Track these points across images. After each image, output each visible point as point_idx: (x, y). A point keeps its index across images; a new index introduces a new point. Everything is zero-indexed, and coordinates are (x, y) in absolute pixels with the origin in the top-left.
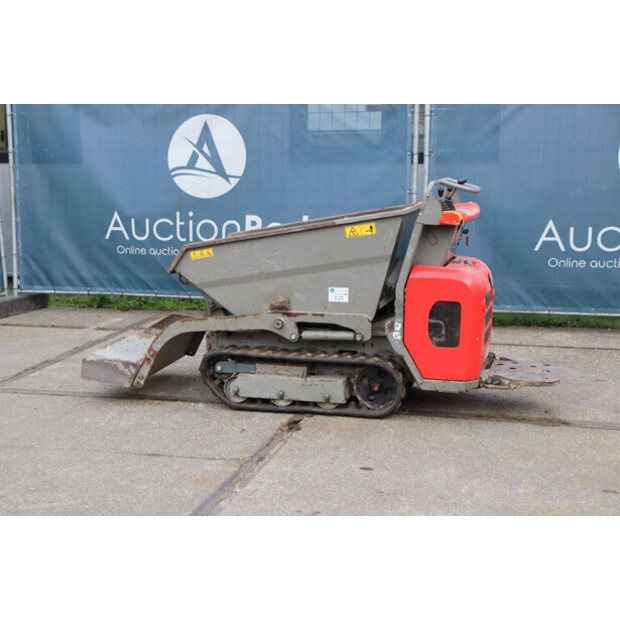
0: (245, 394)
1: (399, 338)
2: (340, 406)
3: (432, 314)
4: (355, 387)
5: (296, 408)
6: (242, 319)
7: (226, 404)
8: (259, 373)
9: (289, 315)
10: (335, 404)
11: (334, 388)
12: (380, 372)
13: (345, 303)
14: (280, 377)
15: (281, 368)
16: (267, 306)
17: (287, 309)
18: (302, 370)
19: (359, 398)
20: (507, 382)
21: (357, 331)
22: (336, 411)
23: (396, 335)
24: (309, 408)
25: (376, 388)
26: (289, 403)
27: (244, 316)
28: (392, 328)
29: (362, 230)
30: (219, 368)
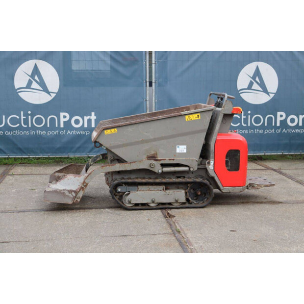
0: (134, 202)
1: (213, 168)
2: (184, 203)
3: (227, 157)
4: (188, 193)
6: (134, 164)
8: (140, 190)
9: (157, 160)
10: (180, 203)
11: (180, 195)
12: (201, 185)
13: (185, 153)
14: (153, 192)
15: (151, 187)
16: (146, 156)
17: (155, 158)
18: (162, 187)
19: (190, 199)
20: (256, 186)
21: (191, 166)
22: (181, 206)
23: (211, 167)
25: (199, 193)
26: (156, 204)
27: (135, 162)
28: (209, 163)
29: (194, 117)
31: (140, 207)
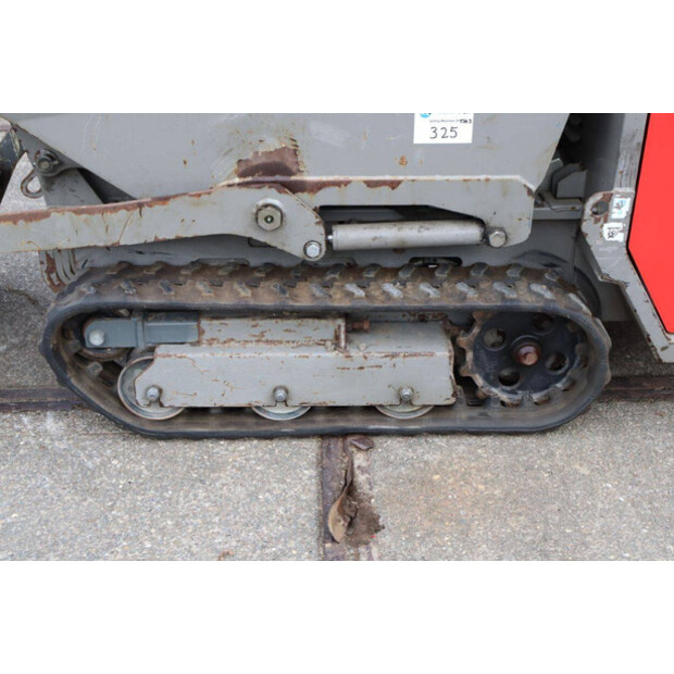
0: (179, 399)
1: (621, 237)
2: (437, 409)
4: (470, 356)
5: (321, 423)
6: (158, 208)
7: (126, 427)
8: (211, 342)
9: (295, 188)
10: (424, 407)
11: (425, 371)
12: (540, 322)
16: (230, 165)
17: (289, 172)
18: (327, 328)
19: (479, 381)
21: (493, 222)
23: (609, 234)
24: (356, 422)
25: (530, 360)
27: (165, 199)
28: (602, 210)
30: (96, 339)
31: (212, 426)
